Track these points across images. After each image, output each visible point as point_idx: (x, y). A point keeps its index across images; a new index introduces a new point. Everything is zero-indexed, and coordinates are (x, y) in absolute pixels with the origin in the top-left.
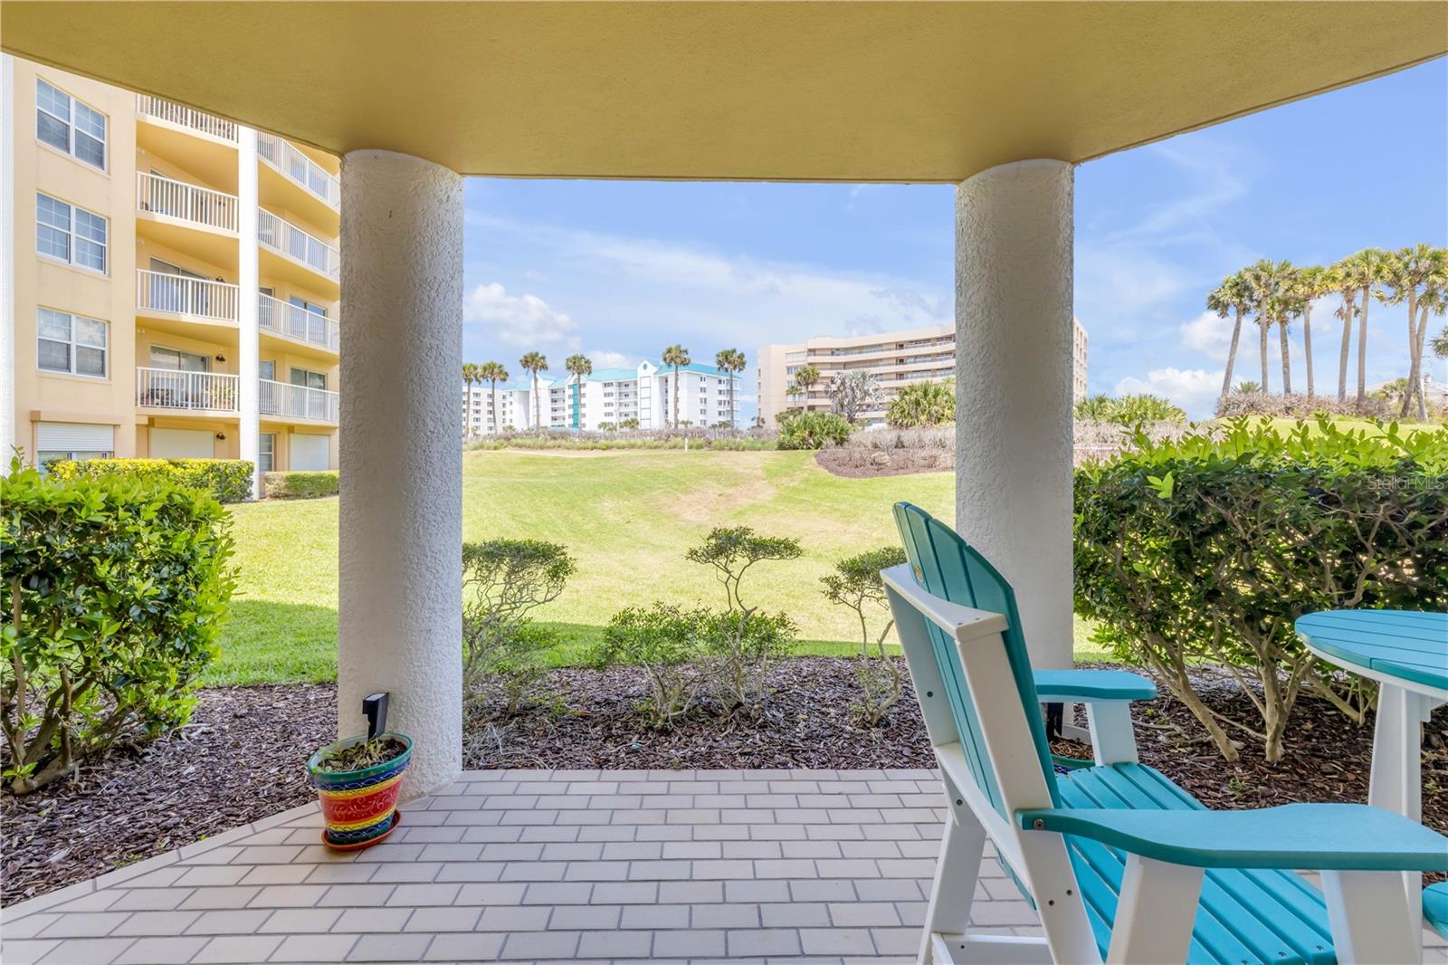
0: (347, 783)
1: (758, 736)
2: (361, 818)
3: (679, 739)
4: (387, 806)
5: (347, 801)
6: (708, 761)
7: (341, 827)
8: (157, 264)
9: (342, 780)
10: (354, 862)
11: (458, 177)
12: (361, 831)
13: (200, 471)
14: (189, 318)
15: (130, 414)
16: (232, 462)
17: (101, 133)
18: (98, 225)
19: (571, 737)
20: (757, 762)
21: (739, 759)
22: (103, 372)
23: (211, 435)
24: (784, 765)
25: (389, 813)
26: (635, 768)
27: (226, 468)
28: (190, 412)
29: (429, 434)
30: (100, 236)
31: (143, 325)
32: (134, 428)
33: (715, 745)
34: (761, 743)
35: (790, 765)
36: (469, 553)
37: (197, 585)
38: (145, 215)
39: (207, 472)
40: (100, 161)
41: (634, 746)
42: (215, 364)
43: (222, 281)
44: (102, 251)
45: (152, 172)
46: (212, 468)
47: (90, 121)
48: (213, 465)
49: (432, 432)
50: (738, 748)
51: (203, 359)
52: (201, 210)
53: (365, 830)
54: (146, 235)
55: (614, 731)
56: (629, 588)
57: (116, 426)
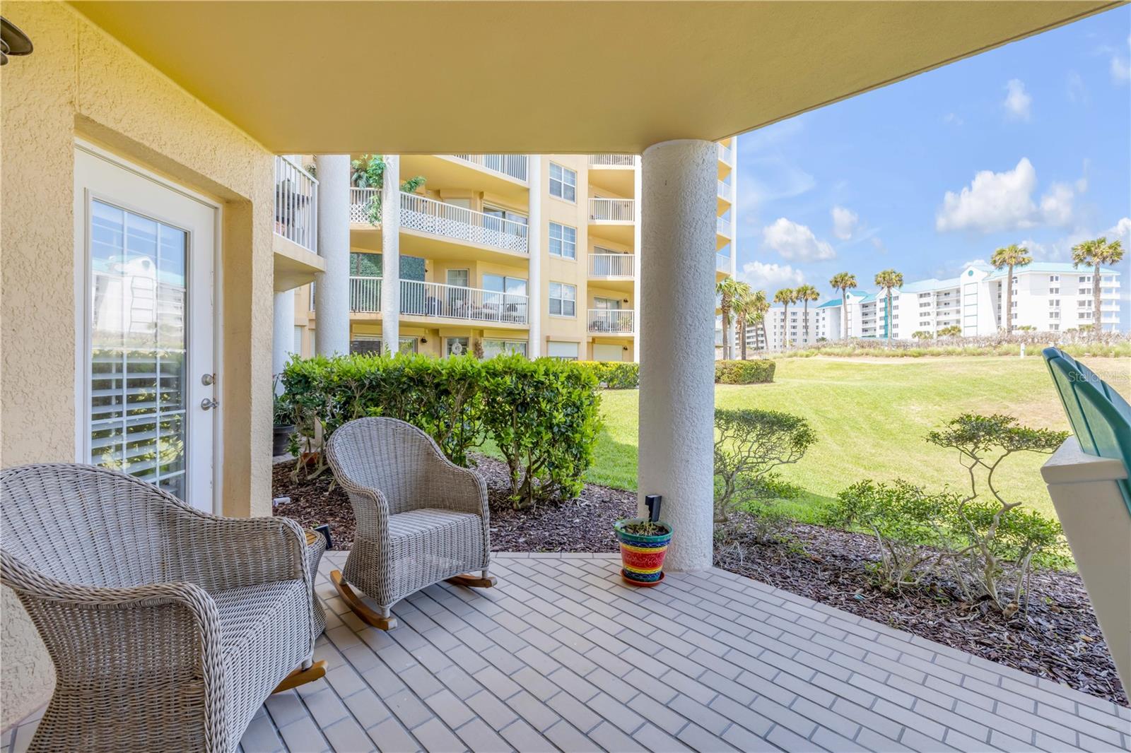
0: (632, 541)
1: (1007, 634)
2: (638, 566)
3: (906, 606)
4: (654, 566)
5: (632, 553)
6: (934, 634)
7: (630, 569)
8: (598, 250)
9: (629, 539)
10: (634, 591)
11: (711, 144)
12: (640, 575)
13: (614, 369)
14: (611, 278)
15: (584, 335)
16: (630, 363)
17: (573, 182)
18: (572, 232)
19: (800, 571)
20: (994, 655)
21: (973, 645)
22: (574, 313)
23: (621, 347)
24: (1034, 672)
25: (658, 570)
26: (851, 612)
27: (627, 367)
28: (611, 334)
29: (688, 326)
30: (573, 239)
31: (591, 286)
32: (586, 344)
33: (947, 623)
34: (1009, 642)
35: (1043, 674)
36: (719, 414)
37: (583, 420)
38: (592, 222)
39: (617, 369)
40: (573, 199)
41: (856, 597)
42: (623, 304)
43: (627, 253)
44: (573, 247)
45: (596, 197)
46: (620, 367)
47: (569, 177)
48: (621, 365)
49: (691, 325)
50: (975, 636)
51: (618, 302)
52: (617, 215)
53: (642, 575)
54: (593, 233)
55: (840, 579)
57: (579, 343)
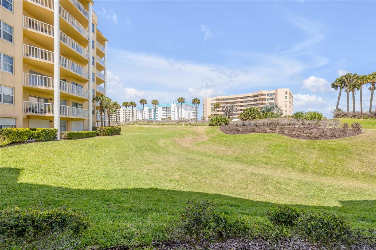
8: (31, 72)
13: (40, 132)
14: (40, 87)
15: (21, 115)
16: (51, 129)
17: (11, 32)
18: (11, 59)
22: (12, 102)
23: (48, 121)
27: (48, 131)
28: (39, 114)
30: (12, 63)
31: (25, 89)
32: (22, 119)
38: (27, 57)
39: (42, 132)
40: (11, 40)
42: (49, 101)
44: (12, 67)
47: (8, 28)
48: (44, 130)
51: (46, 99)
54: (26, 62)
56: (165, 168)
57: (16, 118)
